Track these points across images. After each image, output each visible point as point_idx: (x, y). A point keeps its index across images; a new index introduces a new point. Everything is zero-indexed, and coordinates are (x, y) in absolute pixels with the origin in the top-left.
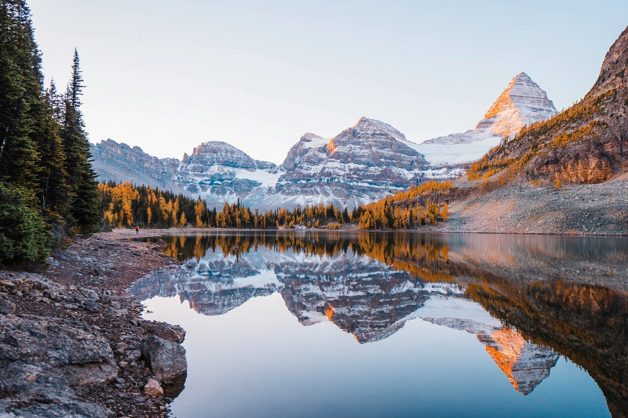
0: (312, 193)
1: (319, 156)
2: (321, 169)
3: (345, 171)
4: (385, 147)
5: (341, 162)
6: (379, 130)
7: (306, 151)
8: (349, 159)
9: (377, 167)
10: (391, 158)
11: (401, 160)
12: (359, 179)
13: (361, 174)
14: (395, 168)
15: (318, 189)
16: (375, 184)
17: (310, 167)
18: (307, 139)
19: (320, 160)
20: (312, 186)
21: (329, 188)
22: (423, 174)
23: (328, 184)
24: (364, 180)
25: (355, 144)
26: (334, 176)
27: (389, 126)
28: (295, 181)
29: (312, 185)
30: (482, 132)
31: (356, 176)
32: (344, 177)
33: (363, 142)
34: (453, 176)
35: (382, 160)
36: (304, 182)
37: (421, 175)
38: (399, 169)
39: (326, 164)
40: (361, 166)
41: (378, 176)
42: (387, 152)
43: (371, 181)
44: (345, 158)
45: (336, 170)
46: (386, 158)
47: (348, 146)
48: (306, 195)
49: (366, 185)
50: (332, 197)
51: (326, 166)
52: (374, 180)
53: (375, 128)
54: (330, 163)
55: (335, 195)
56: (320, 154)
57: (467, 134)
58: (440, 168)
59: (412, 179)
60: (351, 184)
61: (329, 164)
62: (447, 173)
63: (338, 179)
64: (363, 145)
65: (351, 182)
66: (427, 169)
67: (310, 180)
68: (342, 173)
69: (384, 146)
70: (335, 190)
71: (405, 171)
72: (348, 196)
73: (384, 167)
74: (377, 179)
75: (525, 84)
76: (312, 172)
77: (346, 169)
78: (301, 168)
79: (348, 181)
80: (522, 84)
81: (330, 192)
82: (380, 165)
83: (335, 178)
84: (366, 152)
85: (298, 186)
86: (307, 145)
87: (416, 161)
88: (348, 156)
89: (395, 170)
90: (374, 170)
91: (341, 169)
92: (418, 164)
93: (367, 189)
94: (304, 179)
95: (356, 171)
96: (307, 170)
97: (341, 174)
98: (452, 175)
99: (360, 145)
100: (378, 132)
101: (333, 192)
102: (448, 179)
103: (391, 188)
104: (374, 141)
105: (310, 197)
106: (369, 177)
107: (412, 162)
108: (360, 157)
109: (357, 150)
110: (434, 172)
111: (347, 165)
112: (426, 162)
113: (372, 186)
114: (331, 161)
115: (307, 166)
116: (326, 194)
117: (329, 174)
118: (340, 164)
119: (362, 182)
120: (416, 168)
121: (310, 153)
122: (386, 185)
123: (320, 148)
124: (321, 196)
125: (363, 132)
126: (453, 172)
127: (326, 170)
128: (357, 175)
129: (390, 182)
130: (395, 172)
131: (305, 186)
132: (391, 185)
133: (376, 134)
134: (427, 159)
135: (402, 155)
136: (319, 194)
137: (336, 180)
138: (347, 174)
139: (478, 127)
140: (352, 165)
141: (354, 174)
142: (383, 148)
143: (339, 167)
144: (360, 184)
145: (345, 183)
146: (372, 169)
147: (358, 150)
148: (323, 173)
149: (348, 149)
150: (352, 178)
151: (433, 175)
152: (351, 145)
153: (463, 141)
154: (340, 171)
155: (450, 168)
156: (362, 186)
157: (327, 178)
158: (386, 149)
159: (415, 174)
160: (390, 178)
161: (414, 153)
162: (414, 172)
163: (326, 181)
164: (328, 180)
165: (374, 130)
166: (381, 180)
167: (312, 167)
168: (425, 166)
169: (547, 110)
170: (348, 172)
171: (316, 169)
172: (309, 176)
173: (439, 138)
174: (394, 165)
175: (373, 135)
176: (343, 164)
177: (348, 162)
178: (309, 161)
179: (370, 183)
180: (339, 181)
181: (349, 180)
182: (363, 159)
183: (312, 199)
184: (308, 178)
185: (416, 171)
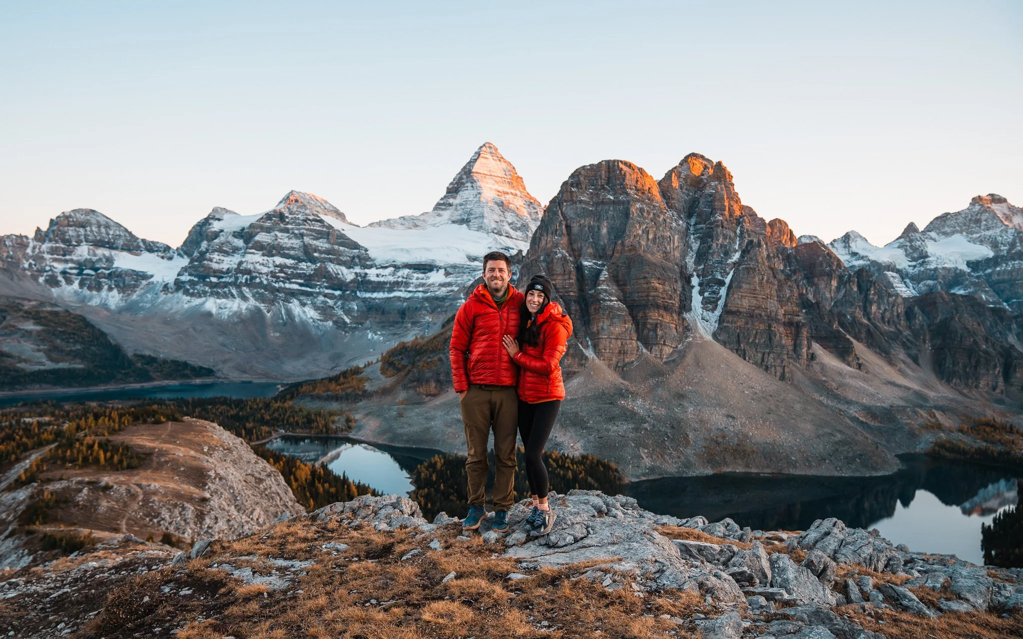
0: (225, 296)
1: (234, 244)
2: (237, 262)
3: (269, 267)
4: (321, 238)
5: (263, 255)
6: (313, 215)
7: (216, 235)
8: (274, 252)
9: (309, 264)
10: (328, 252)
11: (340, 255)
12: (288, 279)
13: (289, 273)
14: (332, 265)
15: (234, 291)
16: (307, 286)
17: (222, 258)
18: (217, 217)
19: (235, 250)
20: (226, 287)
21: (248, 290)
22: (366, 274)
23: (247, 284)
24: (293, 280)
25: (282, 231)
26: (254, 274)
27: (326, 202)
28: (203, 278)
29: (226, 285)
30: (439, 215)
31: (283, 275)
32: (267, 276)
33: (292, 229)
34: (400, 280)
35: (316, 255)
36: (214, 280)
37: (363, 275)
38: (337, 267)
39: (243, 256)
40: (289, 262)
41: (310, 275)
42: (322, 244)
43: (302, 281)
44: (270, 250)
45: (258, 266)
46: (321, 252)
47: (273, 234)
48: (218, 298)
49: (296, 287)
50: (252, 302)
51: (244, 260)
52: (305, 281)
53: (308, 212)
54: (250, 255)
55: (256, 300)
56: (236, 240)
57: (422, 218)
58: (386, 267)
59: (352, 281)
60: (277, 285)
61: (249, 258)
62: (394, 274)
63: (260, 278)
64: (293, 233)
65: (275, 282)
66: (370, 267)
67: (222, 277)
68: (265, 270)
69: (319, 235)
70: (257, 293)
71: (344, 269)
72: (273, 301)
73: (318, 265)
74: (308, 280)
75: (491, 157)
76: (225, 266)
77: (271, 265)
78: (211, 260)
79: (272, 281)
80: (486, 158)
81: (249, 295)
82: (313, 260)
83: (256, 277)
84: (296, 243)
85: (207, 285)
86: (216, 226)
87: (358, 257)
88: (273, 247)
89: (332, 268)
90: (305, 267)
91: (263, 264)
92: (360, 260)
93: (296, 292)
94: (215, 276)
95: (282, 267)
96: (219, 263)
97: (263, 272)
98: (399, 277)
99: (288, 232)
100: (311, 218)
101: (254, 296)
102: (394, 282)
103: (327, 291)
104: (307, 230)
105: (224, 300)
106: (299, 276)
107: (353, 258)
108: (288, 249)
109: (284, 240)
110: (380, 271)
111: (270, 259)
112: (369, 259)
113: (303, 288)
114: (250, 253)
115: (218, 257)
116: (244, 298)
117: (248, 272)
118: (263, 258)
119: (291, 283)
120: (357, 265)
121: (222, 239)
122: (321, 287)
123: (234, 232)
124: (238, 300)
125: (293, 216)
126: (400, 273)
127: (244, 265)
128: (285, 273)
129: (325, 284)
130: (331, 271)
131: (216, 285)
132: (327, 288)
133: (310, 220)
134: (372, 254)
135: (341, 248)
136: (235, 298)
137: (258, 280)
138: (271, 272)
139: (436, 208)
140: (279, 260)
141: (281, 271)
142: (317, 239)
143: (261, 262)
144: (287, 286)
145: (269, 284)
146: (303, 265)
147: (286, 240)
148: (240, 270)
149: (273, 238)
150: (278, 277)
151: (378, 276)
152: (277, 233)
153: (416, 226)
154: (262, 267)
155: (397, 268)
156: (290, 289)
157: (245, 277)
158: (321, 240)
159: (356, 273)
160: (325, 278)
161: (355, 246)
162: (355, 271)
163: (244, 281)
164: (246, 279)
165: (306, 215)
166: (314, 280)
167: (225, 259)
168: (368, 263)
169: (512, 194)
170: (272, 269)
171: (229, 263)
172: (221, 271)
173: (388, 220)
174: (331, 261)
175: (305, 221)
176: (266, 258)
177: (273, 256)
178: (221, 251)
179: (301, 285)
180: (261, 282)
181: (274, 280)
182: (292, 253)
183: (226, 304)
184: (219, 274)
185: (358, 270)
